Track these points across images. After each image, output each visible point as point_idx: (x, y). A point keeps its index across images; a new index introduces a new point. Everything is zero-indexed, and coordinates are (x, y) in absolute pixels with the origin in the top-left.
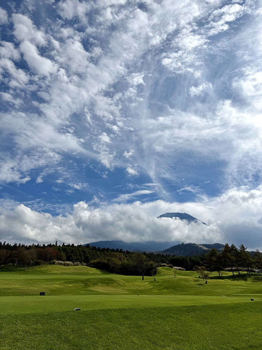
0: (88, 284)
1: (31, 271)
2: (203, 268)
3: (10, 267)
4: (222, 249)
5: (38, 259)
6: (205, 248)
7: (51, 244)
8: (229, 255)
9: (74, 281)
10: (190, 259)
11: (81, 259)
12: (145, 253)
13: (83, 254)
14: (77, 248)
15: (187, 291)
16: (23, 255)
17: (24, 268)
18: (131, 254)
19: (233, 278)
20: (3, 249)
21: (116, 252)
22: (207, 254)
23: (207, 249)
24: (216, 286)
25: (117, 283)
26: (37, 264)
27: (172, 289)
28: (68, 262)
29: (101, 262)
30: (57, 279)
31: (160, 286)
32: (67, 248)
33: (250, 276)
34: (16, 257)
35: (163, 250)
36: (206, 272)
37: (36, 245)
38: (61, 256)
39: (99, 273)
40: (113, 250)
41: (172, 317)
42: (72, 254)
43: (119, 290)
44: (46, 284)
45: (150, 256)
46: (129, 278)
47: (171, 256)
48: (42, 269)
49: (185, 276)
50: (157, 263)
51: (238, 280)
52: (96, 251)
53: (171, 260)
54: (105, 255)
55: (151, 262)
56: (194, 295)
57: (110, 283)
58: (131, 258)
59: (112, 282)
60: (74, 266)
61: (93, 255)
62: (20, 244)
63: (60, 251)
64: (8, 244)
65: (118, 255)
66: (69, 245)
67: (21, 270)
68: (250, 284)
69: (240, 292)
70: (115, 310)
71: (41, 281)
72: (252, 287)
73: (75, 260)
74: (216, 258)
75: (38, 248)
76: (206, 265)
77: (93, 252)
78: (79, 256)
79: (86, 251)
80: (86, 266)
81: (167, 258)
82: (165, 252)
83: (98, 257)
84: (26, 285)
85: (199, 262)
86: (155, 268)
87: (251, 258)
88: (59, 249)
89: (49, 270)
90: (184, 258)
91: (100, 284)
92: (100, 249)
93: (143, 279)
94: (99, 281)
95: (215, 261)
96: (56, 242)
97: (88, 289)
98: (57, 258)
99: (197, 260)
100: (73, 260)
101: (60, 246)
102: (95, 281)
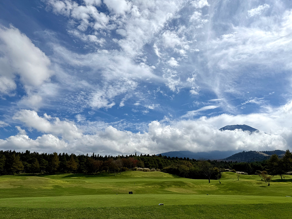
0: (164, 186)
1: (119, 176)
2: (264, 172)
3: (104, 173)
4: (284, 155)
5: (123, 167)
6: (265, 155)
7: (131, 155)
8: (290, 160)
9: (153, 184)
10: (252, 165)
11: (156, 166)
12: (209, 161)
13: (157, 162)
14: (152, 158)
15: (251, 192)
16: (112, 164)
17: (114, 174)
18: (197, 161)
20: (98, 160)
21: (183, 160)
22: (268, 160)
23: (267, 155)
24: (279, 188)
25: (187, 185)
26: (123, 170)
27: (236, 190)
28: (146, 169)
29: (172, 168)
30: (139, 182)
31: (224, 188)
32: (144, 158)
34: (107, 165)
35: (225, 158)
36: (268, 176)
37: (121, 156)
38: (140, 164)
39: (172, 177)
40: (181, 159)
41: (241, 213)
42: (148, 162)
43: (190, 191)
44: (132, 186)
45: (214, 163)
46: (197, 181)
47: (234, 162)
48: (127, 174)
49: (248, 180)
50: (220, 168)
52: (167, 160)
53: (234, 165)
54: (175, 163)
55: (216, 168)
56: (259, 195)
57: (182, 185)
58: (197, 165)
59: (184, 184)
60: (151, 171)
61: (165, 163)
62: (109, 156)
63: (139, 160)
64: (101, 156)
65: (186, 163)
66: (146, 155)
70: (191, 206)
71: (127, 184)
73: (151, 167)
74: (278, 163)
75: (122, 158)
76: (268, 169)
77: (164, 161)
78: (154, 164)
79: (159, 160)
80: (161, 171)
81: (230, 164)
82: (228, 159)
83: (170, 164)
84: (117, 186)
85: (261, 167)
86: (219, 173)
88: (138, 158)
89: (133, 175)
90: (245, 163)
91: (174, 186)
92: (171, 158)
93: (209, 182)
94: (172, 183)
95: (276, 166)
96: (136, 153)
97: (164, 190)
98: (137, 165)
99: (259, 166)
100: (150, 167)
101: (138, 156)
102: (169, 183)
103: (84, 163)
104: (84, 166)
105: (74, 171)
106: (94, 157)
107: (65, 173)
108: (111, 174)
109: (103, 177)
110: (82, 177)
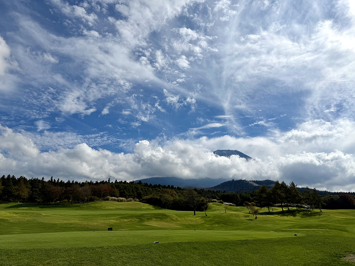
0: (143, 219)
1: (86, 206)
2: (253, 204)
3: (66, 203)
4: (273, 186)
5: (92, 196)
6: (255, 185)
7: (103, 181)
8: (279, 191)
9: (129, 217)
10: (240, 195)
11: (134, 195)
12: (196, 190)
13: (135, 191)
14: (130, 185)
15: (238, 226)
16: (78, 192)
17: (79, 204)
18: (182, 190)
19: (282, 213)
20: (58, 186)
21: (167, 188)
22: (257, 191)
23: (257, 185)
24: (266, 221)
25: (170, 218)
26: (91, 200)
27: (223, 224)
28: (121, 198)
29: (154, 198)
30: (112, 214)
31: (211, 221)
32: (120, 185)
33: (299, 211)
34: (70, 193)
35: (213, 186)
36: (256, 208)
37: (89, 182)
38: (114, 192)
39: (152, 208)
40: (164, 187)
42: (125, 190)
43: (173, 225)
44: (103, 219)
45: (201, 192)
47: (222, 192)
48: (96, 205)
49: (236, 212)
50: (207, 199)
51: (287, 216)
52: (148, 187)
53: (222, 196)
54: (157, 191)
55: (202, 198)
57: (164, 218)
58: (182, 194)
59: (165, 217)
60: (127, 201)
61: (146, 191)
62: (73, 182)
63: (113, 187)
64: (62, 181)
65: (170, 191)
66: (122, 181)
67: (76, 206)
68: (299, 219)
69: (288, 227)
71: (97, 217)
72: (300, 222)
73: (128, 196)
74: (266, 194)
75: (91, 185)
76: (256, 201)
77: (145, 189)
78: (132, 193)
79: (138, 188)
80: (140, 202)
81: (217, 194)
82: (216, 188)
83: (151, 193)
84: (84, 220)
85: (249, 198)
86: (206, 204)
87: (300, 194)
88: (112, 185)
89: (104, 206)
90: (234, 194)
91: (154, 219)
92: (152, 186)
93: (195, 214)
94: (153, 216)
95: (265, 198)
96: (109, 179)
97: (143, 224)
98: (111, 194)
99: (248, 196)
100: (126, 196)
101: (112, 182)
102: (149, 216)
103: (38, 189)
104: (39, 193)
105: (24, 199)
106: (51, 182)
107: (10, 202)
108: (75, 205)
109: (64, 208)
110: (35, 208)
